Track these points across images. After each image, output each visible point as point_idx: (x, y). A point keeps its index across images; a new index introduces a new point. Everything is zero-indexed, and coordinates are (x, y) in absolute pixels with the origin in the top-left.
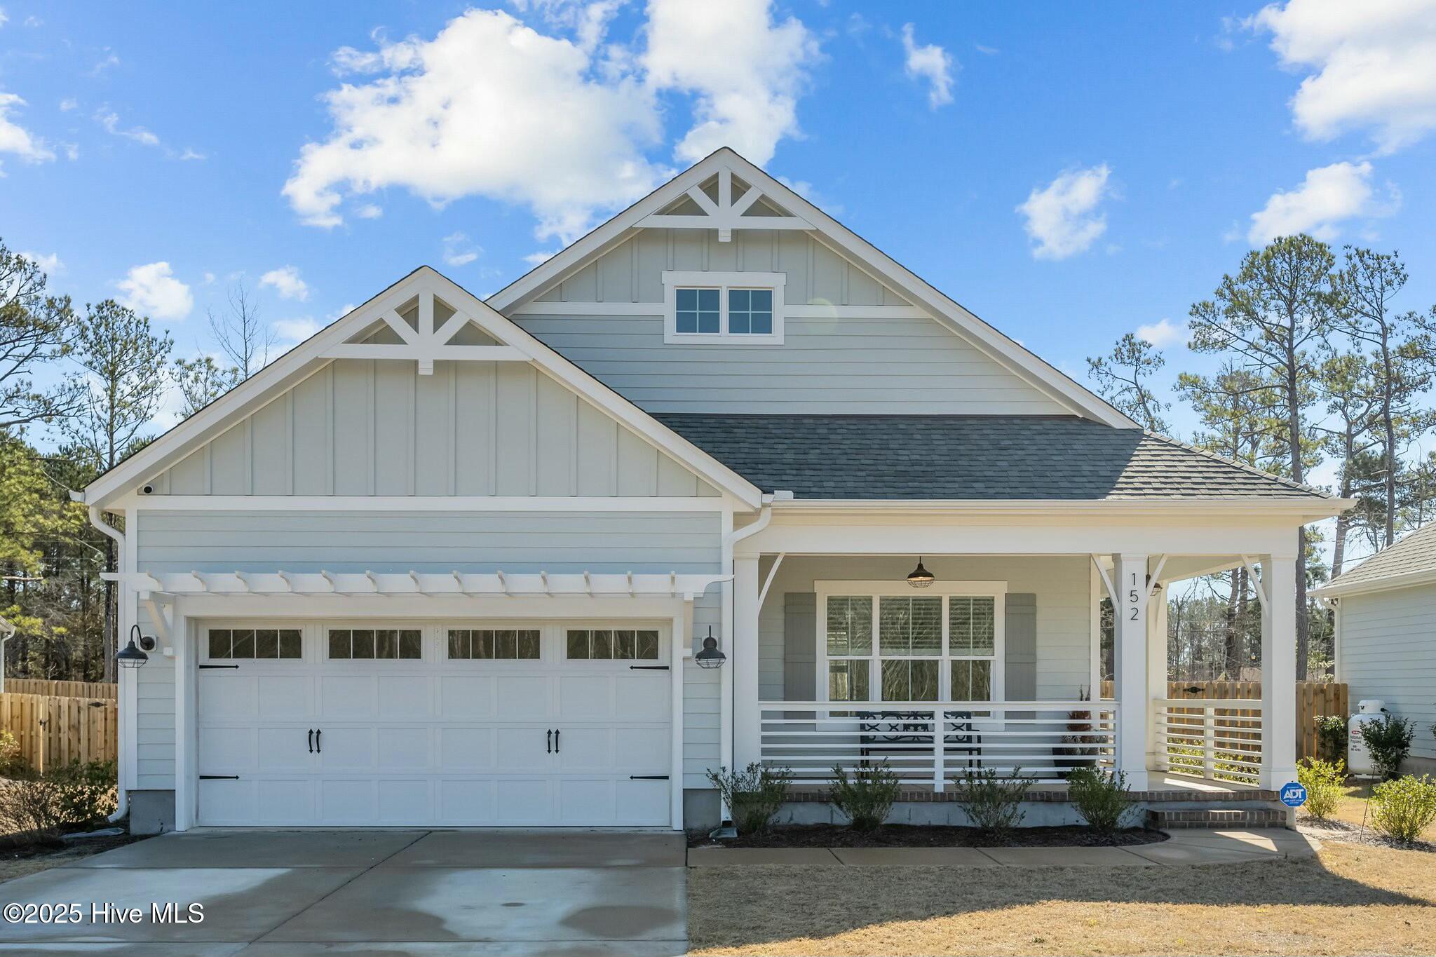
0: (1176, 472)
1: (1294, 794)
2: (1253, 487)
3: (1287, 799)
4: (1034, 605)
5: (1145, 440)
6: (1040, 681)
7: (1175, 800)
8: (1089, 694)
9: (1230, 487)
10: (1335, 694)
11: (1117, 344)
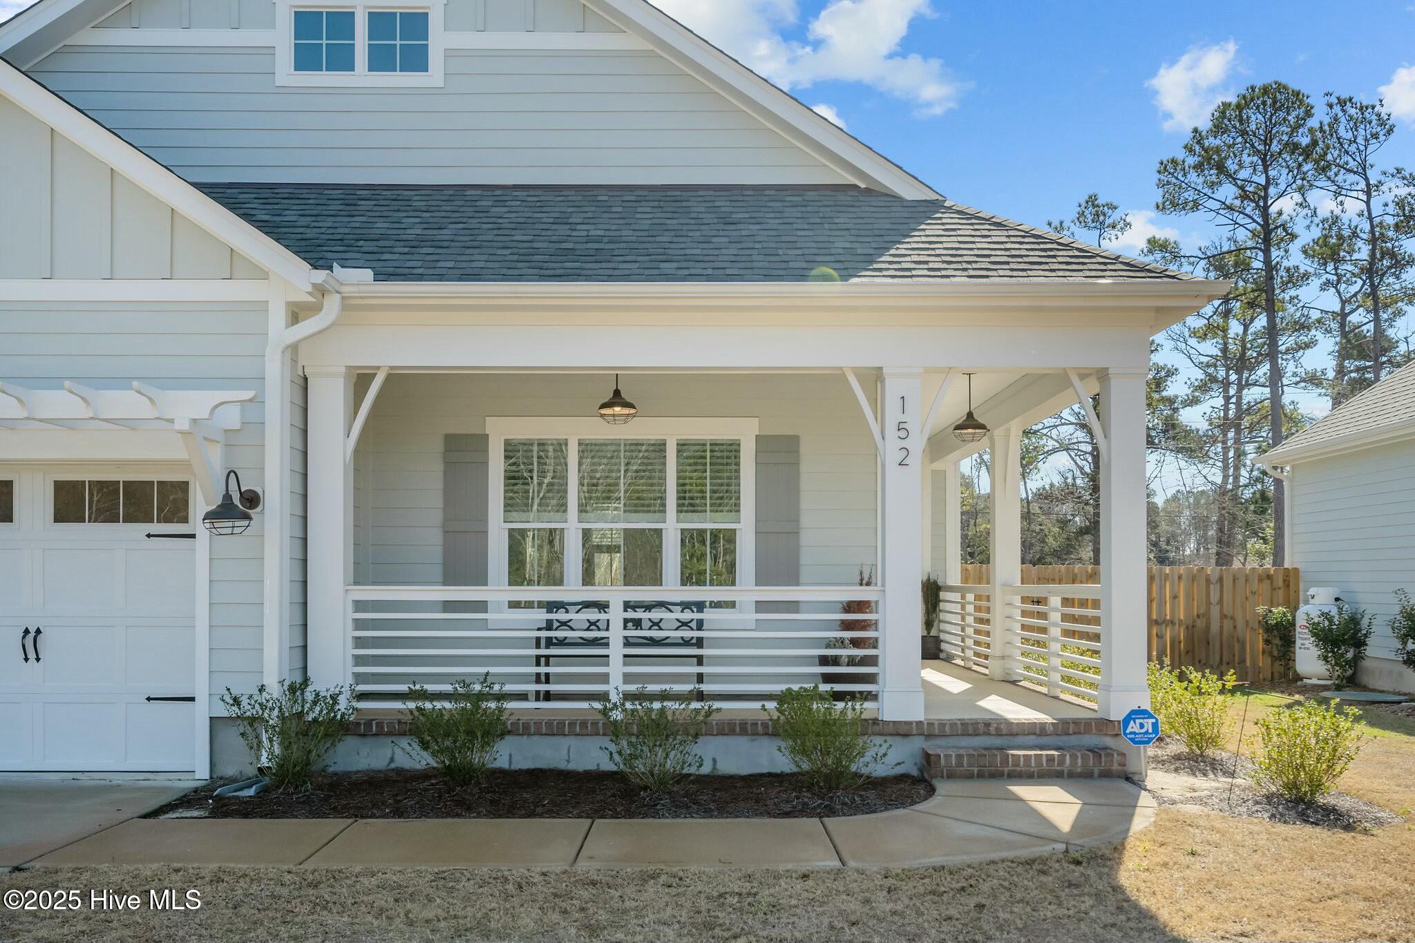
0: (972, 249)
1: (1142, 726)
2: (1081, 267)
3: (1131, 733)
4: (796, 452)
5: (943, 213)
6: (806, 558)
7: (966, 734)
8: (870, 577)
9: (1046, 267)
10: (1284, 580)
11: (1080, 206)
